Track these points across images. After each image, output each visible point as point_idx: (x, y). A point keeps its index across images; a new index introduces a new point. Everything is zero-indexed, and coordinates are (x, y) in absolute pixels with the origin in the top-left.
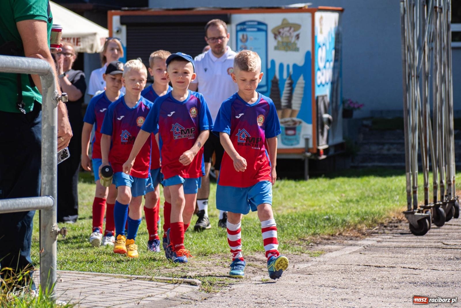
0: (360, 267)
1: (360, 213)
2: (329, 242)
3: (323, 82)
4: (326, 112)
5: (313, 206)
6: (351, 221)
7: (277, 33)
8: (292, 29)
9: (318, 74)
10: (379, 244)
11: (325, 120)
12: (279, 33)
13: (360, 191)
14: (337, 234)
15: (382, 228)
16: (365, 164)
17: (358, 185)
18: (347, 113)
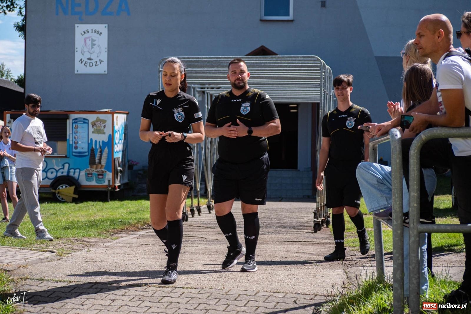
0: (137, 245)
1: (137, 218)
2: (121, 232)
3: (118, 151)
4: (119, 166)
5: (112, 215)
6: (133, 222)
7: (94, 124)
8: (102, 122)
9: (116, 146)
10: (147, 234)
11: (119, 171)
12: (95, 124)
13: (137, 208)
14: (125, 229)
15: (149, 226)
16: (139, 194)
17: (136, 205)
18: (130, 167)
